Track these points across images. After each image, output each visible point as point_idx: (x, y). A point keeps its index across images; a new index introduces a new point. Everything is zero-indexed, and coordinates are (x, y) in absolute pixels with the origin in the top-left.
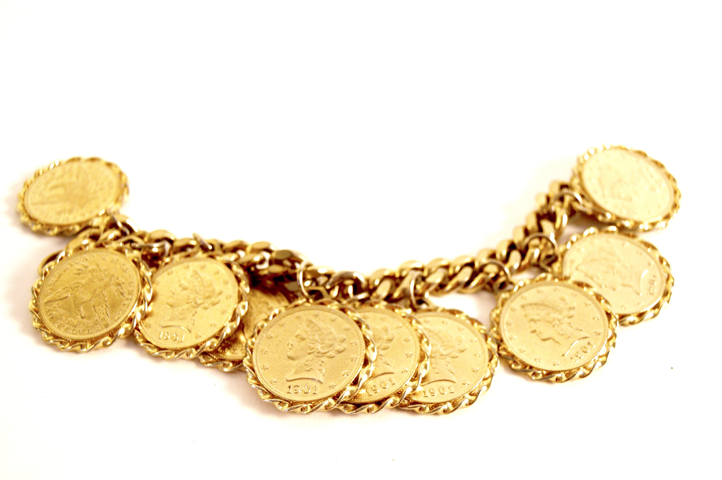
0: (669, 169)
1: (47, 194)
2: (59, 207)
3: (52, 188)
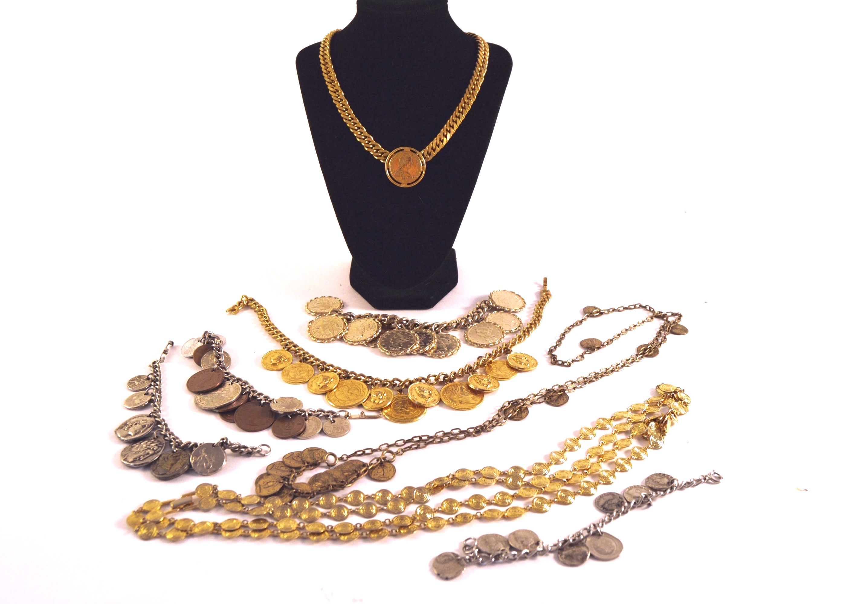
0: (522, 297)
1: (316, 305)
2: (321, 308)
3: (317, 304)
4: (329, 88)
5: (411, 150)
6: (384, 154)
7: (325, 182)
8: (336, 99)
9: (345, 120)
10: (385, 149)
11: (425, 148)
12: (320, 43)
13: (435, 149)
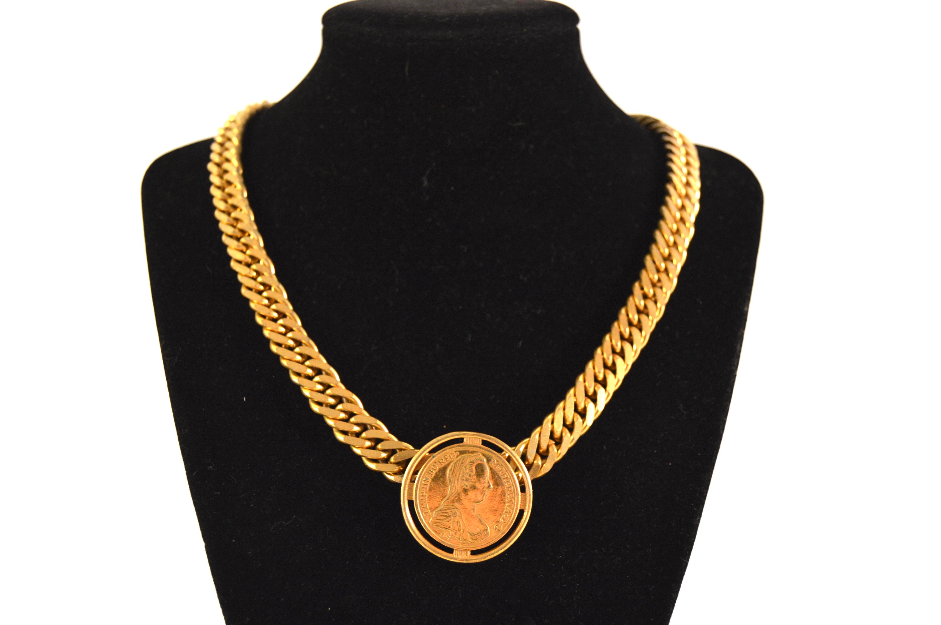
4: (231, 252)
5: (485, 443)
6: (397, 455)
7: (203, 544)
8: (251, 284)
9: (274, 348)
10: (401, 439)
11: (529, 436)
12: (211, 141)
13: (561, 437)
